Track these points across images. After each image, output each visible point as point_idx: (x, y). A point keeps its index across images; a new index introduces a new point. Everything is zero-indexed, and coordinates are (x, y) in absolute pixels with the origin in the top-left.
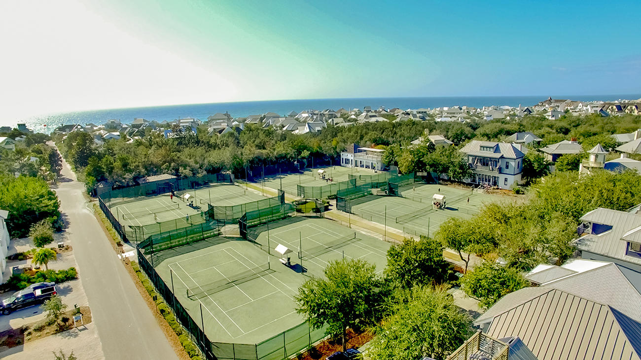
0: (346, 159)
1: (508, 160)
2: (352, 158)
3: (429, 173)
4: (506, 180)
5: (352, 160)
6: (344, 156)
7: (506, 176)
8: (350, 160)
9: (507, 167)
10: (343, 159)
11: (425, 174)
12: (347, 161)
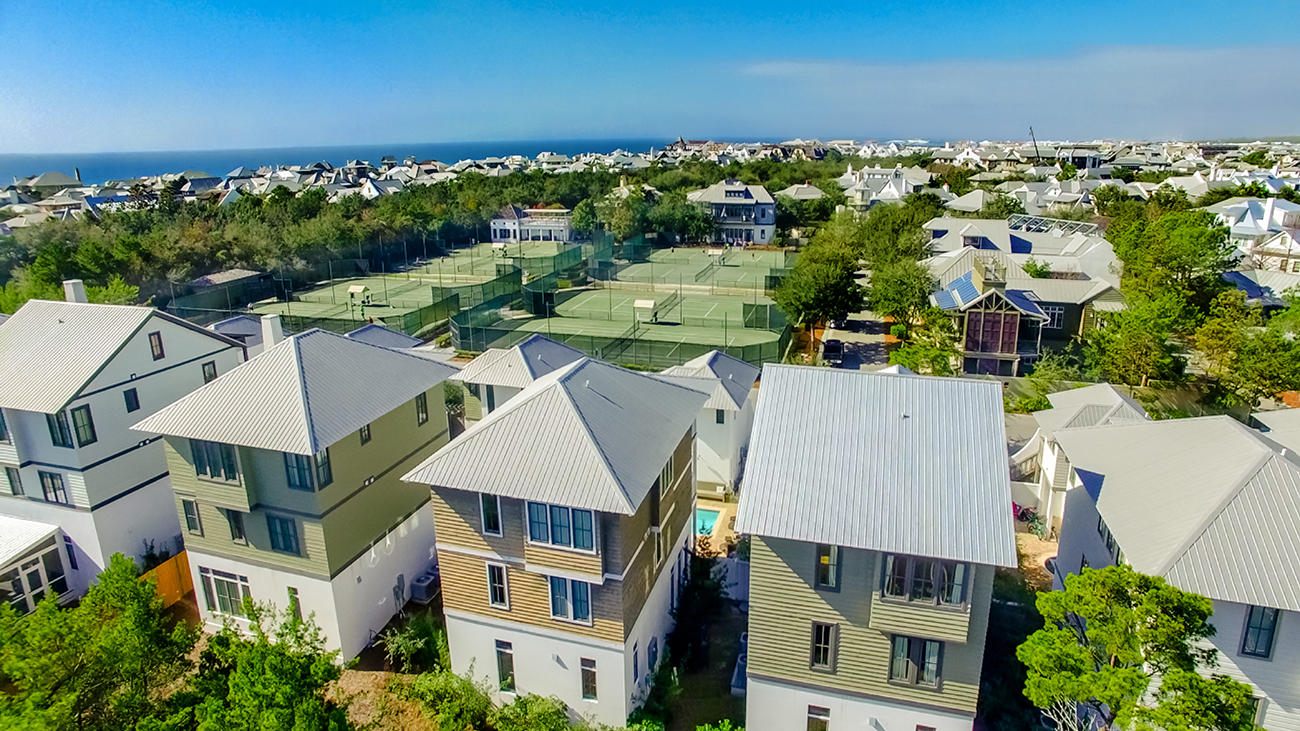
0: (501, 230)
1: (763, 207)
2: (516, 227)
3: (660, 234)
4: (763, 231)
5: (515, 231)
6: (496, 225)
7: (763, 227)
8: (512, 231)
9: (763, 216)
10: (495, 230)
11: (655, 235)
12: (505, 234)
